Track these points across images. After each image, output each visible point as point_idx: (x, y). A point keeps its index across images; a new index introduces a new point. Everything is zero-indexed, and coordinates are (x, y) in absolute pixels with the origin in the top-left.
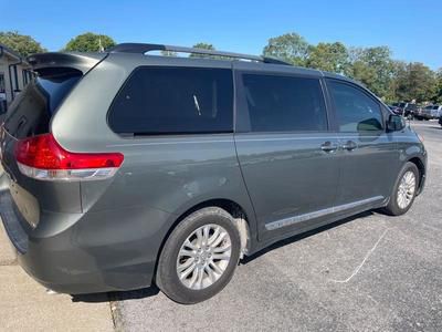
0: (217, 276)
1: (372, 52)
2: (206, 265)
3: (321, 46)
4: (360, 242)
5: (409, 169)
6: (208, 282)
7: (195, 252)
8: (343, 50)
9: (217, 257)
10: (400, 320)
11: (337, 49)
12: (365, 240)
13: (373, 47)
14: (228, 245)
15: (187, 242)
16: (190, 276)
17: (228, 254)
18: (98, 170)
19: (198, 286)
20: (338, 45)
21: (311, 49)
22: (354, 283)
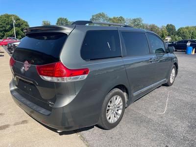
0: (118, 117)
1: (135, 20)
2: (114, 112)
3: (114, 18)
4: (161, 97)
5: (174, 67)
6: (116, 119)
7: (111, 108)
8: (123, 20)
9: (118, 109)
10: (190, 124)
11: (121, 19)
12: (163, 96)
13: (135, 18)
14: (121, 104)
15: (109, 104)
16: (110, 118)
17: (121, 107)
18: (81, 76)
19: (113, 122)
20: (121, 17)
21: (110, 19)
22: (167, 113)
